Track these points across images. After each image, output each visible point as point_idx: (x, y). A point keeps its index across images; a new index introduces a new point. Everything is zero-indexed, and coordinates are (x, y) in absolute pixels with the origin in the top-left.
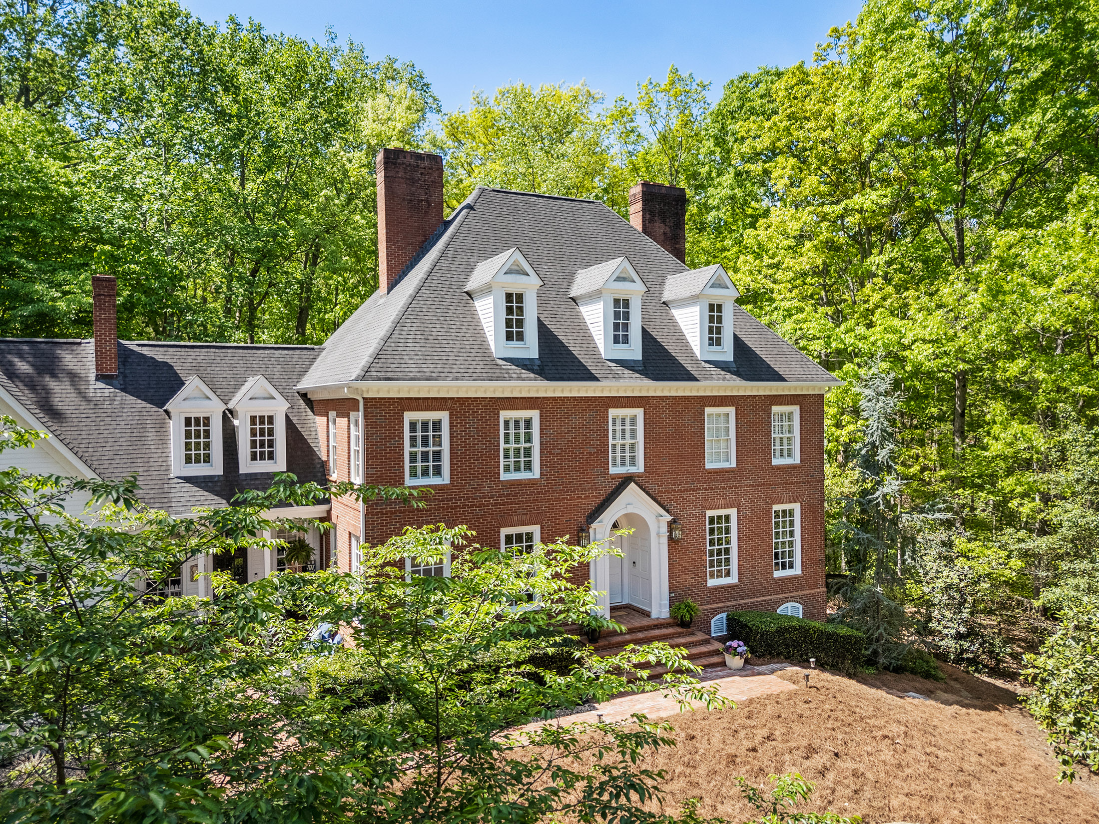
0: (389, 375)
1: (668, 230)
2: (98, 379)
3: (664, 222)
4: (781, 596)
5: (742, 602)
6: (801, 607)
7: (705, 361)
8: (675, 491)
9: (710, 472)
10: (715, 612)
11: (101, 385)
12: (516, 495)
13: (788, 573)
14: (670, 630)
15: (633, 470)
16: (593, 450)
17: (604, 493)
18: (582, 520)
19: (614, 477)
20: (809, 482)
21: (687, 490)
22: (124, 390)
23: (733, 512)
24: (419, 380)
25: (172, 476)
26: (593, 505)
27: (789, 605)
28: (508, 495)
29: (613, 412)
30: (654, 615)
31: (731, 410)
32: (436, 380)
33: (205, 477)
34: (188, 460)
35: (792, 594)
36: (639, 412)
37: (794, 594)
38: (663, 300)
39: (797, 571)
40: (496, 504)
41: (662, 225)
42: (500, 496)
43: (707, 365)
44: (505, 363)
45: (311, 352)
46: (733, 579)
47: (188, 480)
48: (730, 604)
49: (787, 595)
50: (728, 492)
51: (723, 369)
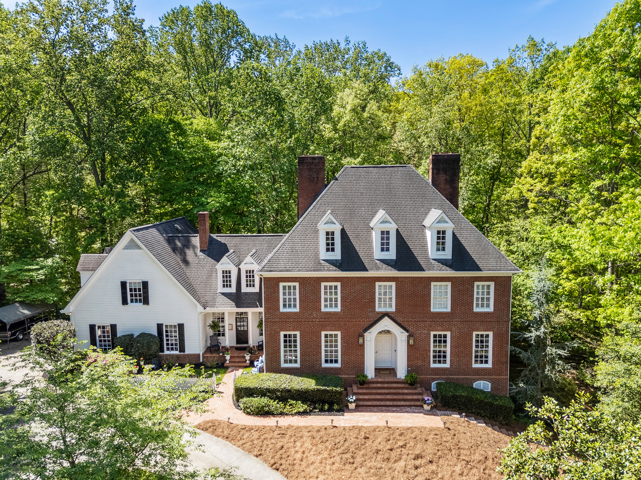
0: (272, 269)
1: (448, 177)
2: (200, 251)
3: (446, 174)
4: (477, 377)
5: (451, 377)
6: (490, 384)
7: (433, 259)
8: (412, 321)
9: (434, 313)
10: (434, 380)
11: (201, 254)
12: (328, 318)
13: (484, 366)
14: (403, 385)
15: (389, 310)
16: (367, 301)
17: (372, 320)
18: (361, 331)
19: (378, 313)
20: (498, 322)
21: (419, 321)
22: (208, 256)
23: (448, 334)
24: (283, 271)
25: (218, 292)
26: (367, 325)
27: (482, 382)
28: (325, 318)
29: (377, 284)
30: (398, 377)
31: (449, 284)
32: (290, 271)
33: (229, 293)
34: (224, 286)
35: (484, 377)
36: (393, 284)
37: (486, 377)
38: (423, 224)
39: (489, 365)
40: (319, 322)
41: (444, 175)
42: (321, 318)
43: (434, 261)
44: (324, 262)
45: (281, 237)
46: (447, 365)
47: (223, 294)
48: (443, 377)
49: (480, 377)
50: (444, 323)
51: (442, 264)
